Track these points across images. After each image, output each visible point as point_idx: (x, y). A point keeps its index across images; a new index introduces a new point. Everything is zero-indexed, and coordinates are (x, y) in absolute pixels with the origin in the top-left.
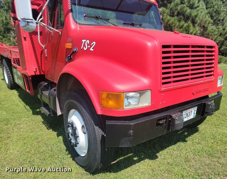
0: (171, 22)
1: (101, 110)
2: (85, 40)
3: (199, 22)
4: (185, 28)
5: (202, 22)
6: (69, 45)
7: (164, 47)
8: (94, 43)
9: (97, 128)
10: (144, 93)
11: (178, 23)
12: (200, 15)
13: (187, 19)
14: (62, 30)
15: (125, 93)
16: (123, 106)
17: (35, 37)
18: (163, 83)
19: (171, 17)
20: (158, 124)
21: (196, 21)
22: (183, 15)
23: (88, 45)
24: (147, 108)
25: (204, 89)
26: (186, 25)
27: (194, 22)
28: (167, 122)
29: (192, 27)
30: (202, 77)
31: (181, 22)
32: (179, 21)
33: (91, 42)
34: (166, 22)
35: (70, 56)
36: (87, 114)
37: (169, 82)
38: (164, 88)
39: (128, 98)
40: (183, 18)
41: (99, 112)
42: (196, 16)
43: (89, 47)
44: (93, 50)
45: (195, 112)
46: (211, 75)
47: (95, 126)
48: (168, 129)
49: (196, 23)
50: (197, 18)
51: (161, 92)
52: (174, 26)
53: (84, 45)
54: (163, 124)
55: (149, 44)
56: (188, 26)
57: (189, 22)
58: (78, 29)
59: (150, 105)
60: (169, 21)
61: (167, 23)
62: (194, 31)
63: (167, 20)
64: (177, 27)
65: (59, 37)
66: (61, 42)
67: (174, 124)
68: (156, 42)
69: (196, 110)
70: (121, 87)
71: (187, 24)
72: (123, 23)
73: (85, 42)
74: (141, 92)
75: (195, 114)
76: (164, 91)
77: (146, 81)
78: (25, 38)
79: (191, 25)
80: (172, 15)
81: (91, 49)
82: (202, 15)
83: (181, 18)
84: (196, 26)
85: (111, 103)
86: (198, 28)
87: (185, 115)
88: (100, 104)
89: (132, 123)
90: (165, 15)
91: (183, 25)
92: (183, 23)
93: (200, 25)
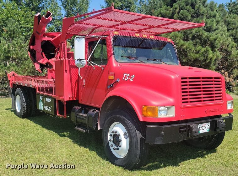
0: (185, 47)
1: (143, 118)
2: (126, 74)
3: (219, 45)
4: (203, 53)
5: (223, 45)
6: (112, 77)
7: (182, 78)
8: (134, 76)
9: (137, 132)
10: (170, 108)
11: (193, 48)
12: (221, 39)
13: (204, 43)
14: (105, 67)
15: (159, 107)
16: (157, 115)
17: (73, 70)
18: (183, 102)
19: (185, 41)
20: (180, 131)
21: (215, 45)
22: (200, 39)
23: (128, 77)
24: (172, 118)
25: (215, 110)
26: (203, 49)
27: (213, 47)
28: (187, 130)
29: (211, 52)
30: (213, 100)
31: (198, 46)
32: (195, 45)
33: (131, 75)
34: (179, 46)
35: (112, 85)
36: (131, 124)
37: (187, 102)
38: (183, 105)
39: (160, 111)
40: (199, 41)
41: (141, 120)
42: (215, 40)
43: (129, 78)
44: (132, 80)
45: (209, 127)
46: (220, 99)
47: (136, 131)
48: (188, 136)
49: (215, 47)
50: (217, 42)
51: (181, 108)
52: (189, 51)
53: (126, 77)
54: (183, 131)
55: (173, 77)
56: (207, 51)
57: (207, 47)
58: (119, 66)
59: (175, 116)
60: (182, 45)
61: (180, 48)
62: (214, 56)
63: (180, 44)
64: (193, 52)
65: (102, 71)
66: (103, 74)
67: (192, 131)
68: (177, 76)
69: (209, 125)
70: (154, 103)
71: (205, 48)
72: (148, 60)
73: (126, 75)
74: (169, 107)
75: (209, 129)
76: (184, 108)
77: (171, 100)
78: (66, 71)
79: (210, 49)
80: (186, 39)
81: (131, 80)
82: (222, 38)
83: (197, 42)
84: (216, 50)
85: (149, 113)
86: (218, 53)
87: (200, 128)
88: (142, 114)
89: (163, 127)
90: (178, 39)
91: (200, 50)
92: (199, 47)
93: (221, 49)
